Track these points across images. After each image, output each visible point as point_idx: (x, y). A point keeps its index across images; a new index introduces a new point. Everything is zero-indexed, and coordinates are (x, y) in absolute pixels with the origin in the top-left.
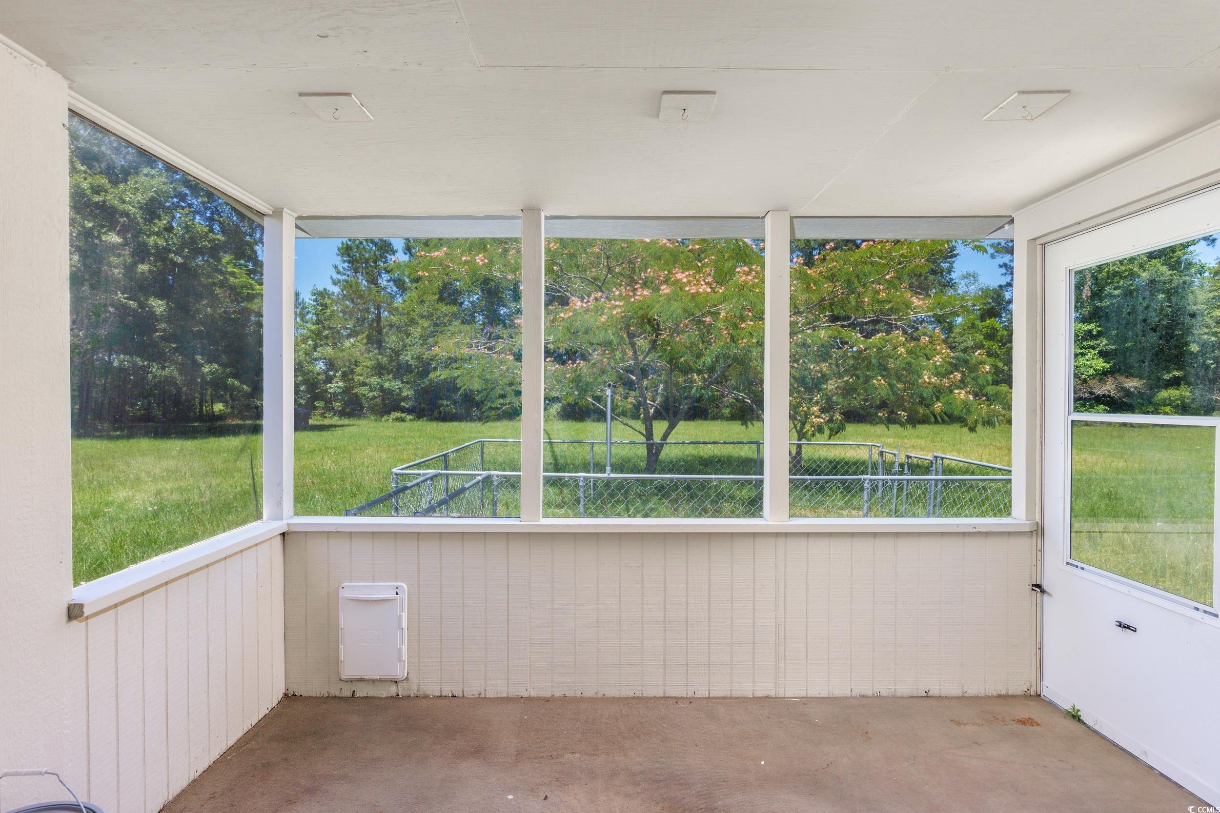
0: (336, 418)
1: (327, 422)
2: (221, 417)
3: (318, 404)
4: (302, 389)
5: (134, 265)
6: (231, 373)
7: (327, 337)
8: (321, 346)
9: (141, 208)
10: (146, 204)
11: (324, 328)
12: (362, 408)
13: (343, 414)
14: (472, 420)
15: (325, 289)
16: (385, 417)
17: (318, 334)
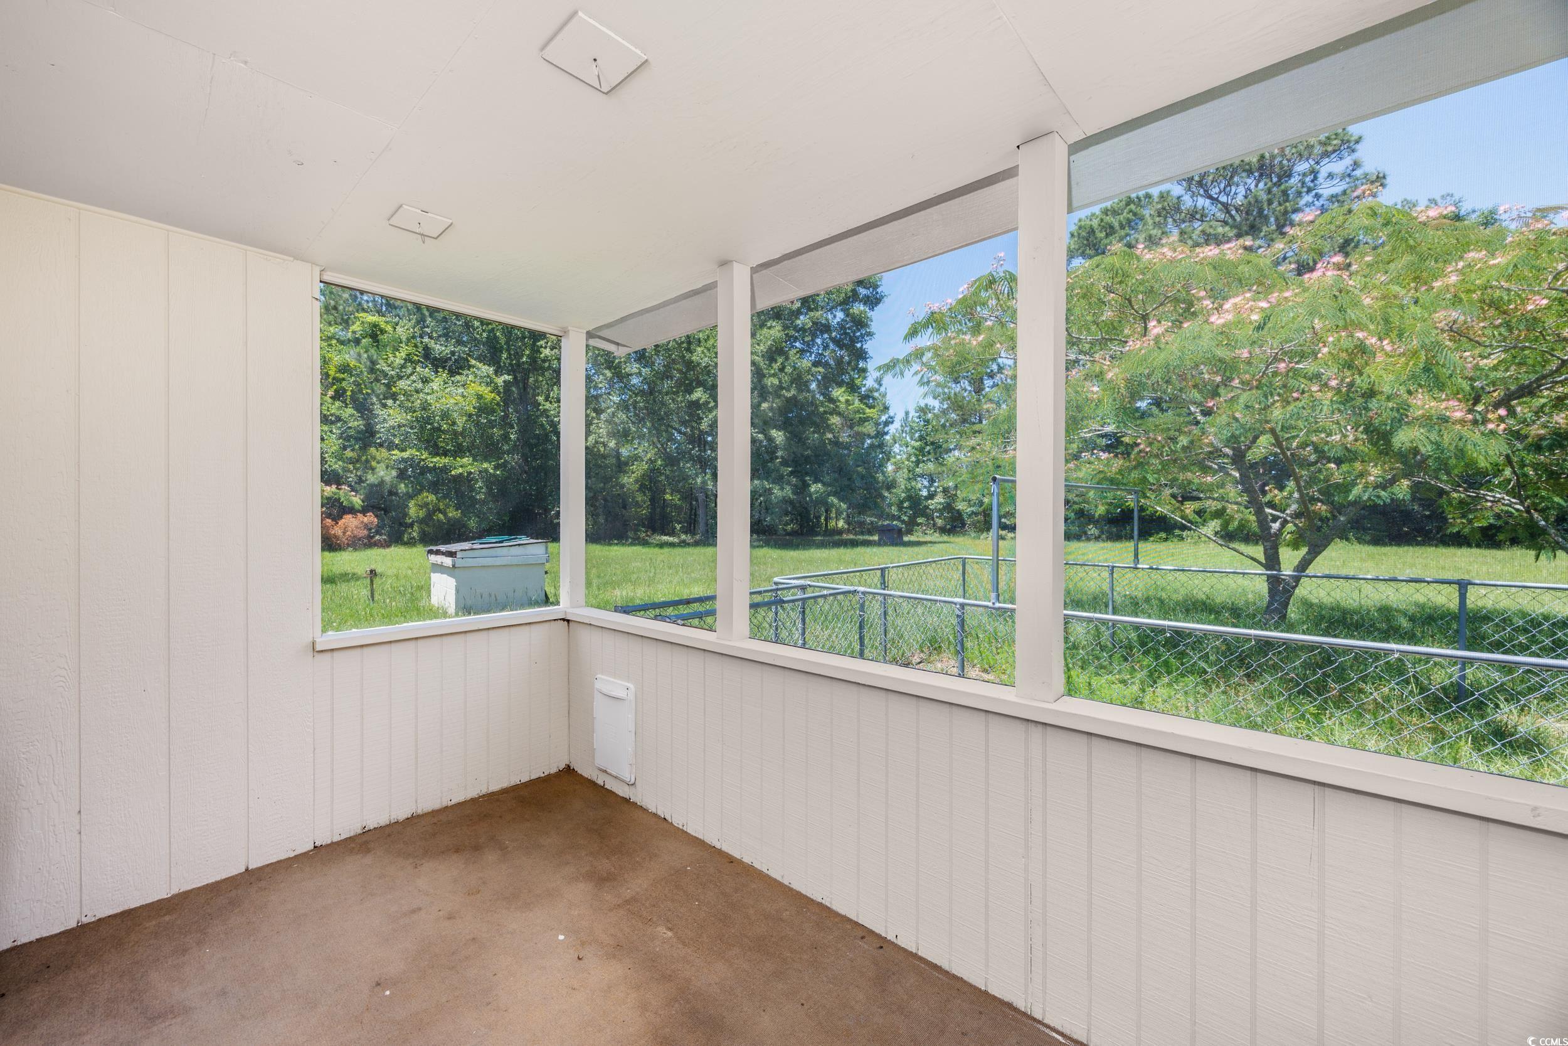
0: (937, 535)
1: (928, 538)
2: (840, 532)
3: (919, 520)
4: (905, 505)
5: (759, 405)
6: (831, 491)
7: (929, 453)
8: (924, 461)
9: (763, 356)
10: (767, 352)
11: (926, 444)
12: (964, 525)
13: (943, 530)
14: (1088, 539)
15: (926, 405)
16: (985, 534)
17: (921, 450)
